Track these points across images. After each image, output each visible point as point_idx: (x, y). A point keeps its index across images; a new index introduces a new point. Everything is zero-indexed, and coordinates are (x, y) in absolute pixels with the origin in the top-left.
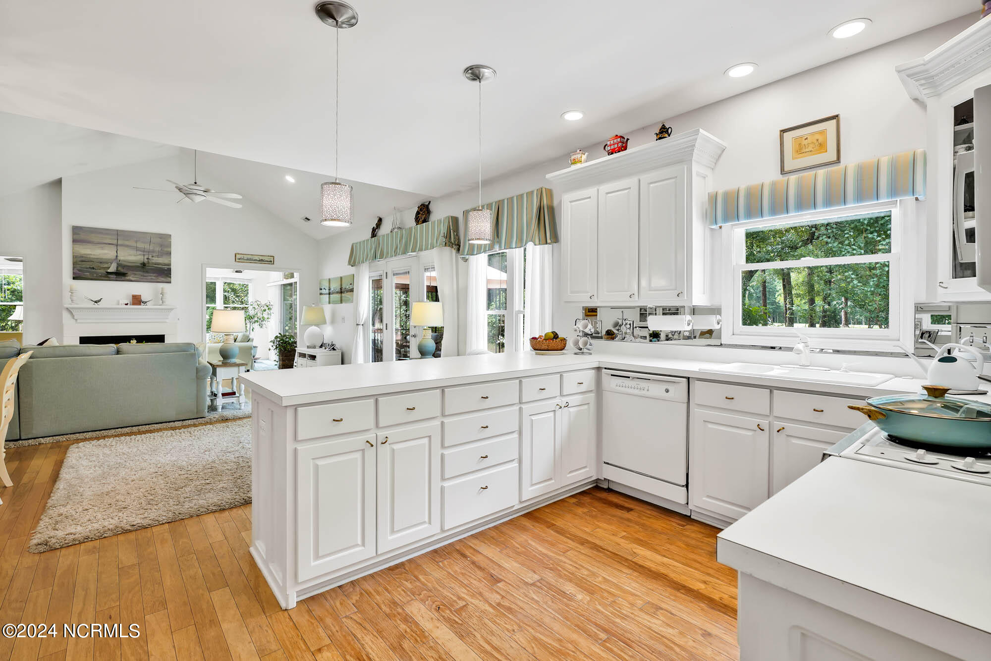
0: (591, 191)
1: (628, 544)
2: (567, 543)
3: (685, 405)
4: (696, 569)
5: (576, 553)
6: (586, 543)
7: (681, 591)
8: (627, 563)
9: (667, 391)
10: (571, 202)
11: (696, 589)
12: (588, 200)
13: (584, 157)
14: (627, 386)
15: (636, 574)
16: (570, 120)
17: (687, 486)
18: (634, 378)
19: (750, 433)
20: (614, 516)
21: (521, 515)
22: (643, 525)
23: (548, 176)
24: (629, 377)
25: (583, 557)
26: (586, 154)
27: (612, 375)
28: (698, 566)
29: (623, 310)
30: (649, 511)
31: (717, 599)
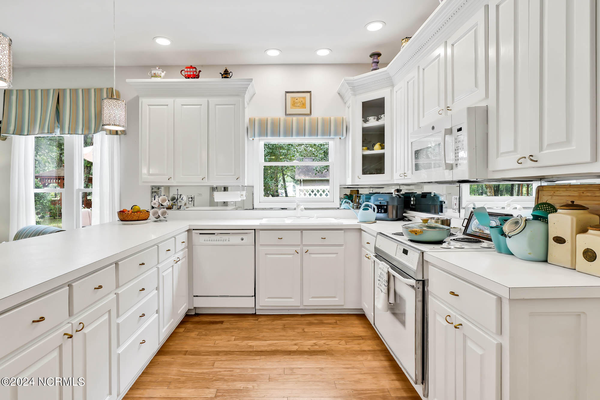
0: (169, 101)
1: (242, 342)
2: (207, 359)
3: (254, 246)
4: (286, 340)
5: (220, 362)
6: (219, 353)
7: (291, 354)
8: (253, 353)
9: (242, 239)
10: (149, 105)
11: (295, 350)
12: (166, 107)
13: (163, 74)
14: (213, 239)
15: (263, 357)
16: (161, 44)
17: (255, 296)
18: (218, 234)
19: (291, 256)
20: (217, 329)
21: (155, 356)
22: (238, 328)
23: (128, 80)
24: (214, 234)
25: (226, 363)
26: (165, 72)
27: (200, 234)
28: (284, 338)
29: (178, 188)
30: (233, 319)
31: (308, 350)
